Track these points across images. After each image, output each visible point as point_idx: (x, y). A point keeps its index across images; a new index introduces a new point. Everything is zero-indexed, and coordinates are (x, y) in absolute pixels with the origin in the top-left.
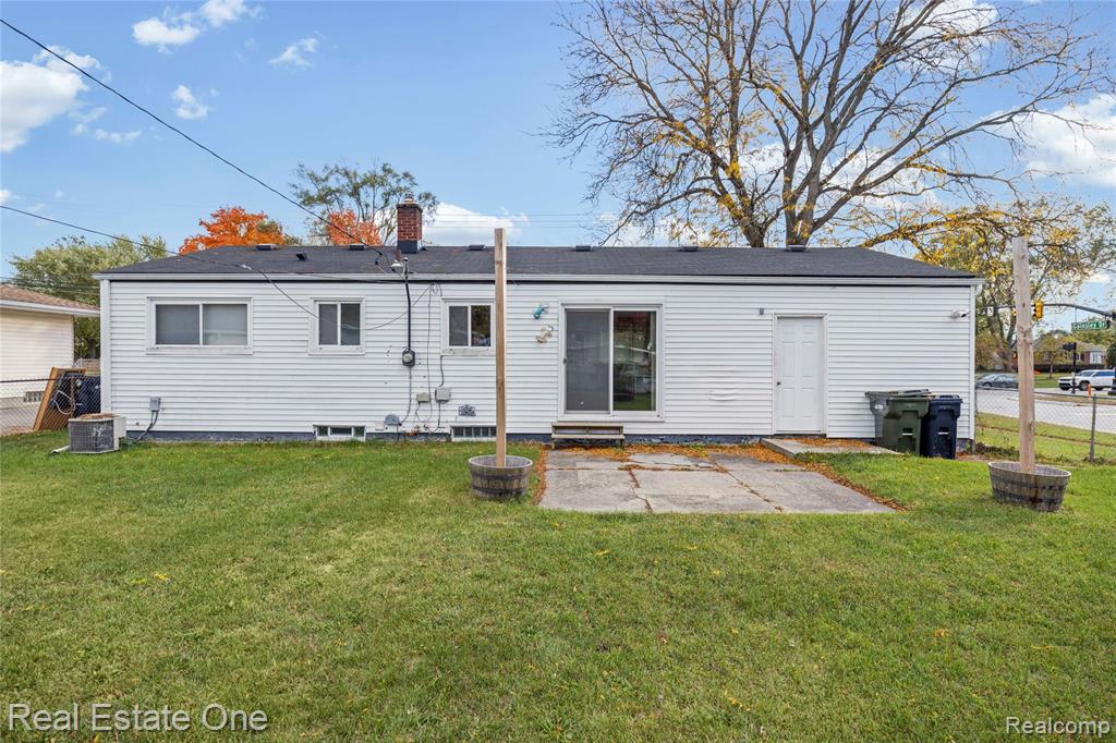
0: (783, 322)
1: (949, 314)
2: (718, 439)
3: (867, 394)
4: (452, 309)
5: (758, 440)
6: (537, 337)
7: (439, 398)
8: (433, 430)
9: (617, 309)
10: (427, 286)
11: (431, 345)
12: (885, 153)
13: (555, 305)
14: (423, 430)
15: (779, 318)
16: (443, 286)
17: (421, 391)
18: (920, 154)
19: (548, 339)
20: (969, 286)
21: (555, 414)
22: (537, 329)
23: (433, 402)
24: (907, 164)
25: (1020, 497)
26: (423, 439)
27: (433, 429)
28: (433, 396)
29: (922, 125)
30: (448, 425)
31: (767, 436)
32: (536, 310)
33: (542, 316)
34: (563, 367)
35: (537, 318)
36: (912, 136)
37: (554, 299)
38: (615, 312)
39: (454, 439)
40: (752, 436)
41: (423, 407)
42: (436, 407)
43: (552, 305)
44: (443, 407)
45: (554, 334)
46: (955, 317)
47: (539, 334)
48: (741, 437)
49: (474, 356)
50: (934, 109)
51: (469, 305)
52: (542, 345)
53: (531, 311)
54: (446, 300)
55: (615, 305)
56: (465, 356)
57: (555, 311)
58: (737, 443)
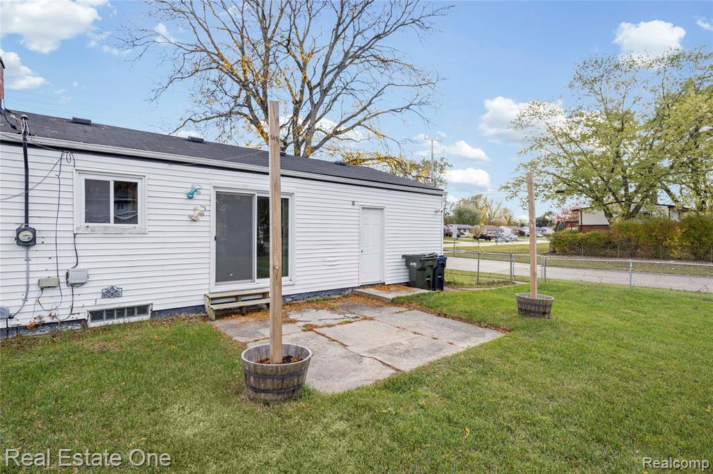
0: (366, 211)
1: (434, 210)
2: (329, 293)
3: (404, 256)
4: (88, 183)
5: (351, 290)
6: (190, 216)
7: (71, 281)
8: (62, 318)
9: (260, 195)
10: (58, 154)
11: (60, 221)
12: (351, 115)
13: (207, 187)
14: (48, 320)
15: (363, 208)
16: (77, 156)
17: (45, 275)
18: (365, 119)
19: (201, 218)
20: (441, 195)
21: (207, 287)
22: (190, 207)
23: (63, 286)
24: (359, 124)
25: (538, 313)
26: (47, 330)
27: (63, 315)
28: (63, 280)
29: (370, 103)
30: (85, 310)
31: (355, 288)
32: (189, 191)
33: (195, 196)
34: (214, 243)
35: (190, 198)
36: (365, 108)
37: (206, 182)
38: (258, 197)
39: (92, 325)
40: (347, 288)
41: (47, 293)
42: (67, 291)
43: (204, 187)
44: (76, 291)
45: (205, 213)
46: (436, 212)
47: (191, 213)
48: (342, 290)
49: (120, 234)
50: (376, 96)
51: (111, 180)
52: (194, 224)
53: (183, 190)
54: (80, 172)
55: (259, 191)
56: (106, 234)
57: (206, 192)
58: (340, 294)
